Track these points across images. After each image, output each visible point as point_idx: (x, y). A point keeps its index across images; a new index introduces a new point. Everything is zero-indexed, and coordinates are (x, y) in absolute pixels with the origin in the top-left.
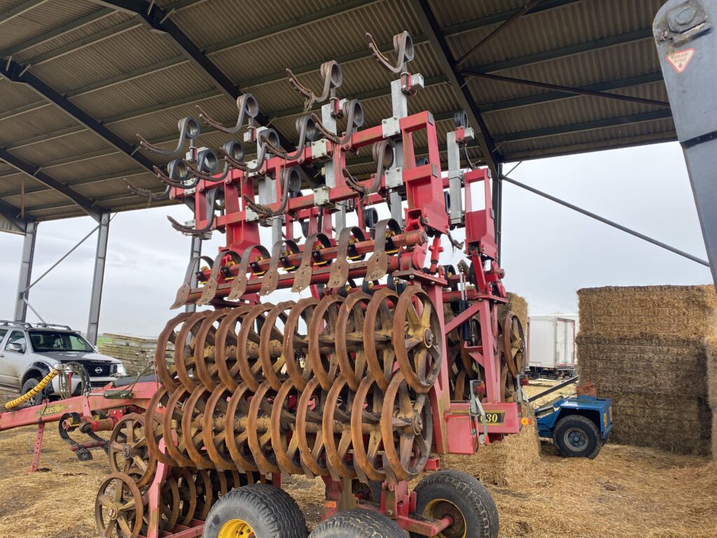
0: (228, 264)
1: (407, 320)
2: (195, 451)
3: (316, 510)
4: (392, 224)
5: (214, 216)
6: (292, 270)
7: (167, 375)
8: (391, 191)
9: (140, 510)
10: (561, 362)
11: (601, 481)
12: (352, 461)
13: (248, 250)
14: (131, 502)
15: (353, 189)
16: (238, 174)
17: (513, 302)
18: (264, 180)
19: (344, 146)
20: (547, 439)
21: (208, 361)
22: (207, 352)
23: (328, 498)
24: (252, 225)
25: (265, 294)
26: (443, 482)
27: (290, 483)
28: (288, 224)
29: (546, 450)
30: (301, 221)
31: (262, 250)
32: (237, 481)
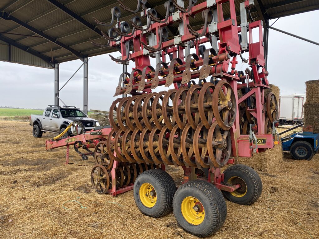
0: (137, 75)
1: (219, 97)
2: (128, 156)
3: (180, 180)
4: (212, 51)
5: (129, 54)
6: (165, 77)
7: (114, 125)
8: (211, 34)
9: (108, 179)
10: (295, 117)
11: (313, 170)
12: (194, 160)
13: (145, 68)
14: (105, 176)
15: (192, 34)
16: (139, 32)
17: (273, 89)
18: (151, 34)
19: (188, 14)
20: (287, 152)
21: (131, 118)
22: (130, 115)
23: (185, 175)
24: (146, 57)
25: (153, 88)
26: (236, 169)
27: (169, 169)
28: (163, 56)
29: (286, 156)
30: (169, 54)
31: (151, 68)
32: (147, 168)
